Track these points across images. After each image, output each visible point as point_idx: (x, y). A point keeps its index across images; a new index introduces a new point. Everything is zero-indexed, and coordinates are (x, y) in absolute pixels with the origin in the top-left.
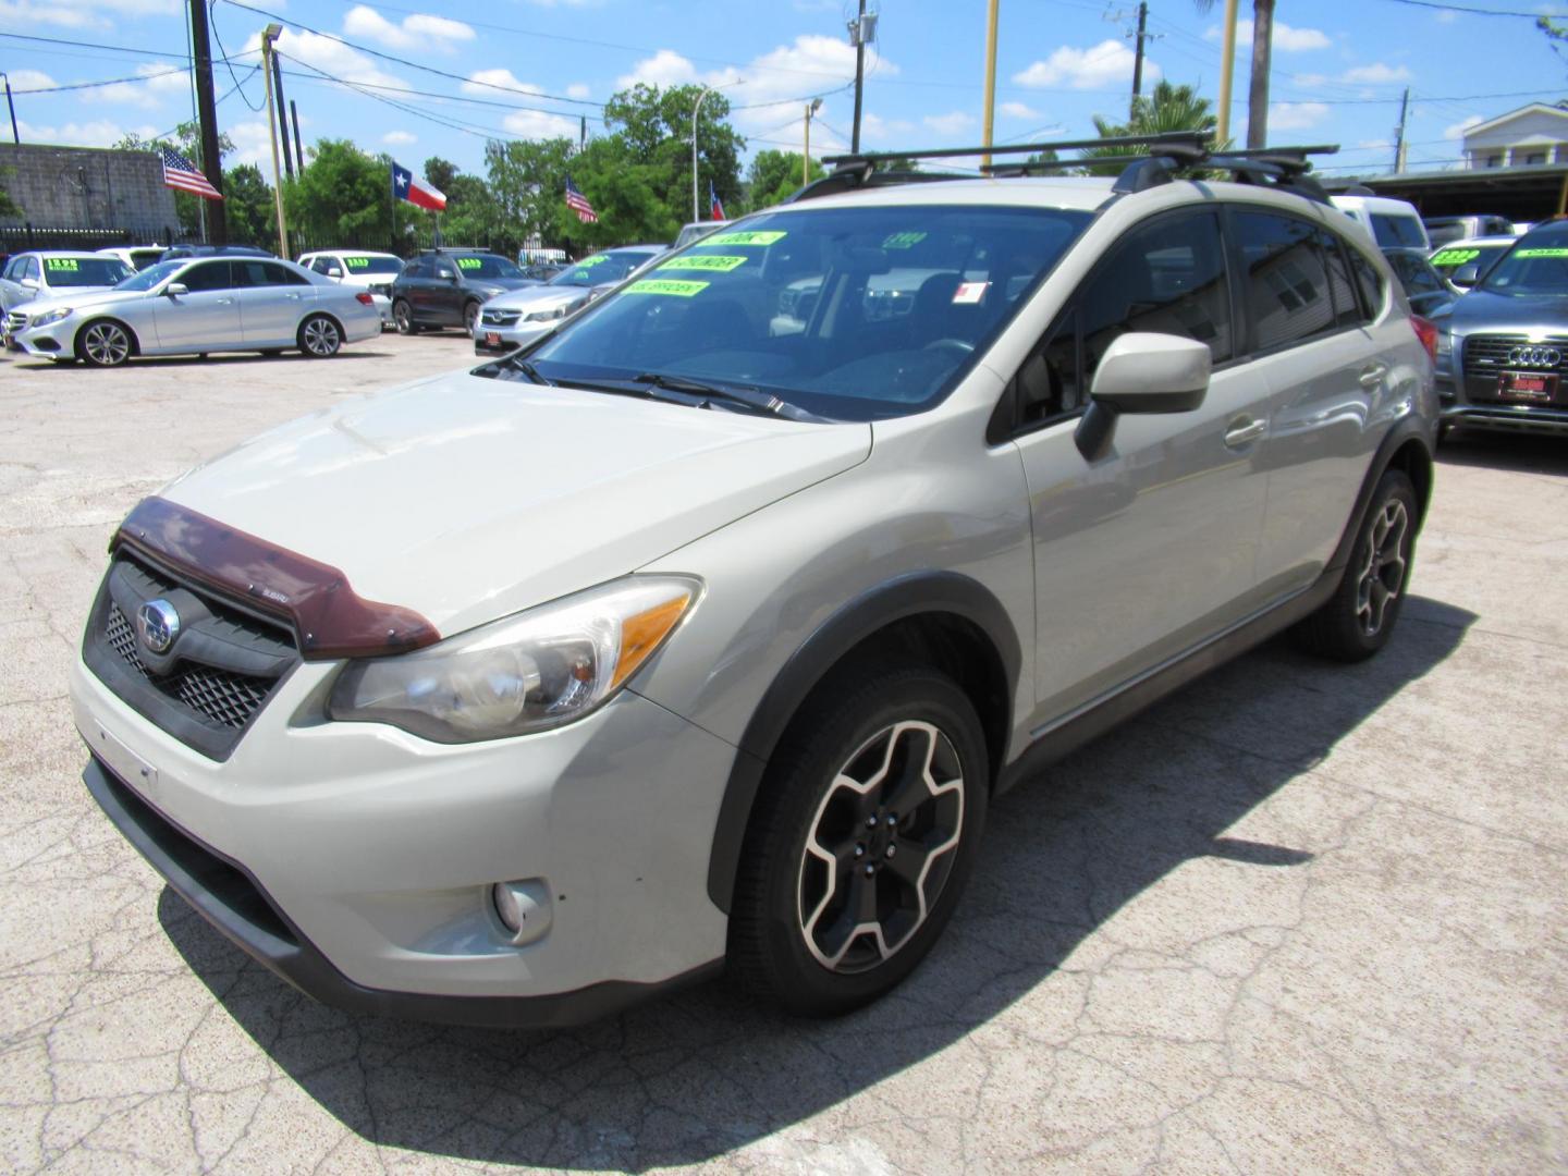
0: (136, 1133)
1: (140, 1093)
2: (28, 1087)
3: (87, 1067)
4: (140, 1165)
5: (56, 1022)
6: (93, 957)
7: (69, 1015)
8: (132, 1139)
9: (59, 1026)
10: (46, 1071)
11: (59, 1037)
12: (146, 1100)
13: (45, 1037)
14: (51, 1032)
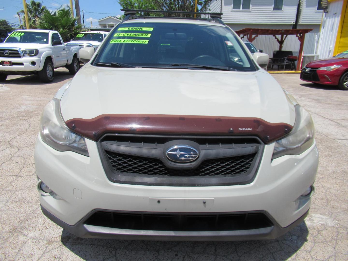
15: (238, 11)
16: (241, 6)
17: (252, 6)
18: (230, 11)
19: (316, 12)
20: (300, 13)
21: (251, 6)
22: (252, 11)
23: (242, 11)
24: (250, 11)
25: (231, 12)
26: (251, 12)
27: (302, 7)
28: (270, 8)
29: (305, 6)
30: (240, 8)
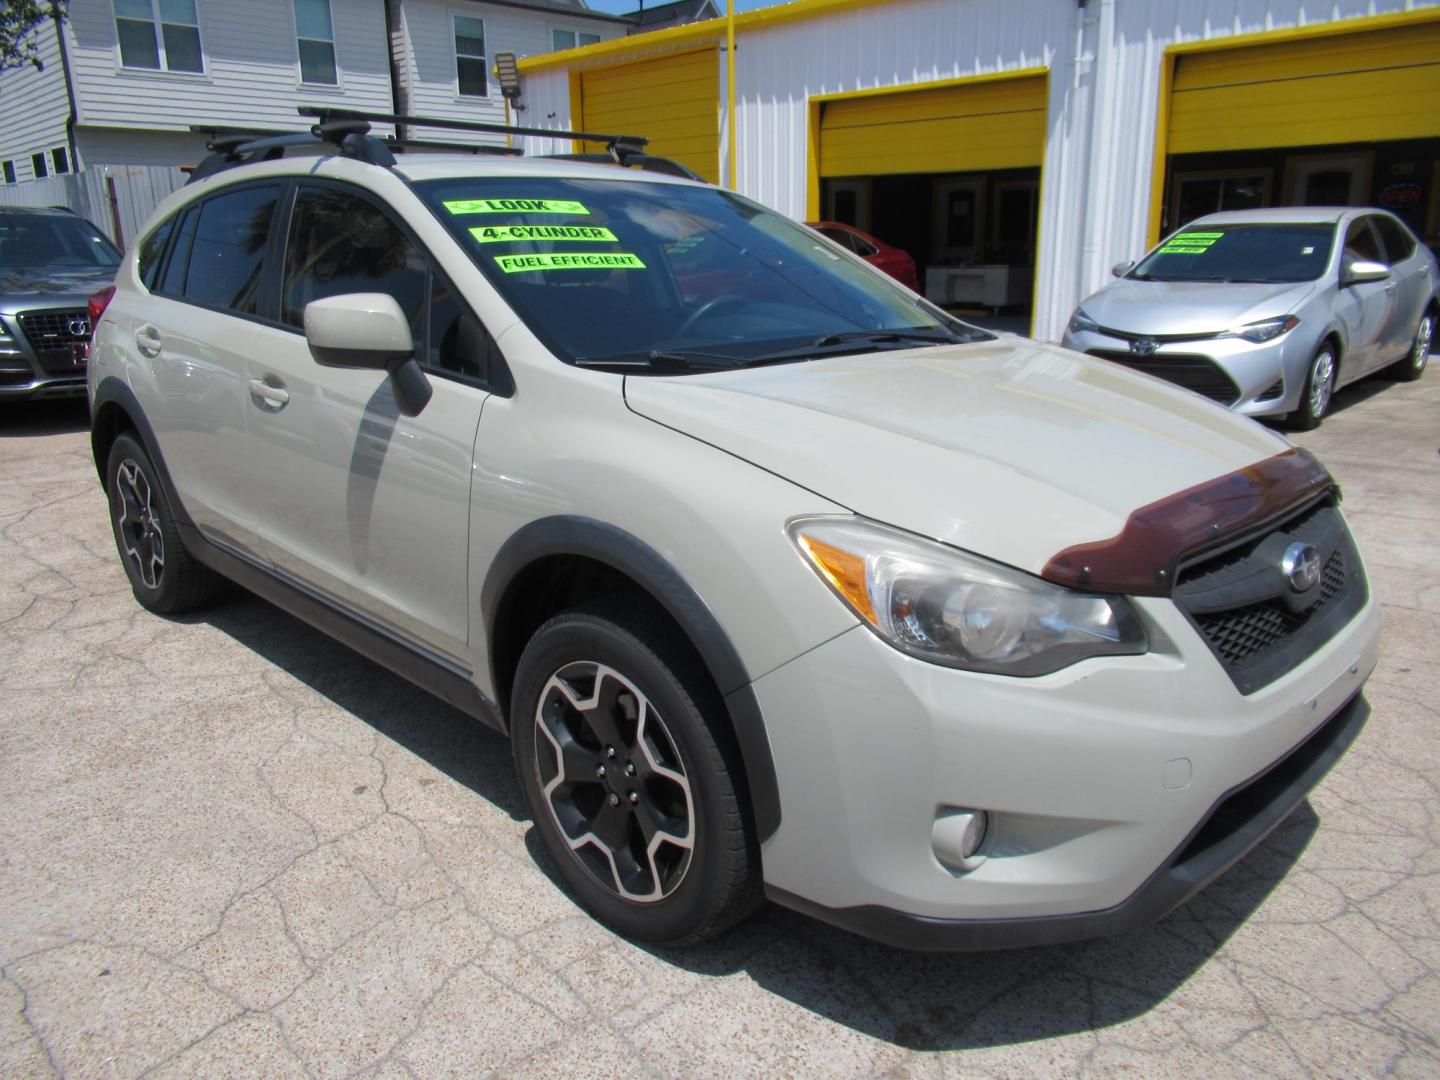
0: (1412, 917)
1: (1378, 929)
2: (1434, 995)
3: (1381, 969)
4: (1433, 906)
5: (1354, 1014)
6: (1246, 1033)
7: (1339, 1009)
8: (1418, 917)
9: (1356, 1009)
10: (1409, 992)
11: (1368, 1001)
12: (1380, 922)
13: (1375, 1013)
14: (1367, 1010)
15: (135, 74)
16: (162, 54)
17: (208, 58)
18: (112, 73)
19: (457, 103)
20: (406, 102)
21: (205, 58)
22: (216, 82)
23: (167, 76)
24: (203, 79)
25: (119, 76)
26: (210, 84)
27: (404, 81)
28: (291, 73)
29: (417, 77)
30: (157, 65)
